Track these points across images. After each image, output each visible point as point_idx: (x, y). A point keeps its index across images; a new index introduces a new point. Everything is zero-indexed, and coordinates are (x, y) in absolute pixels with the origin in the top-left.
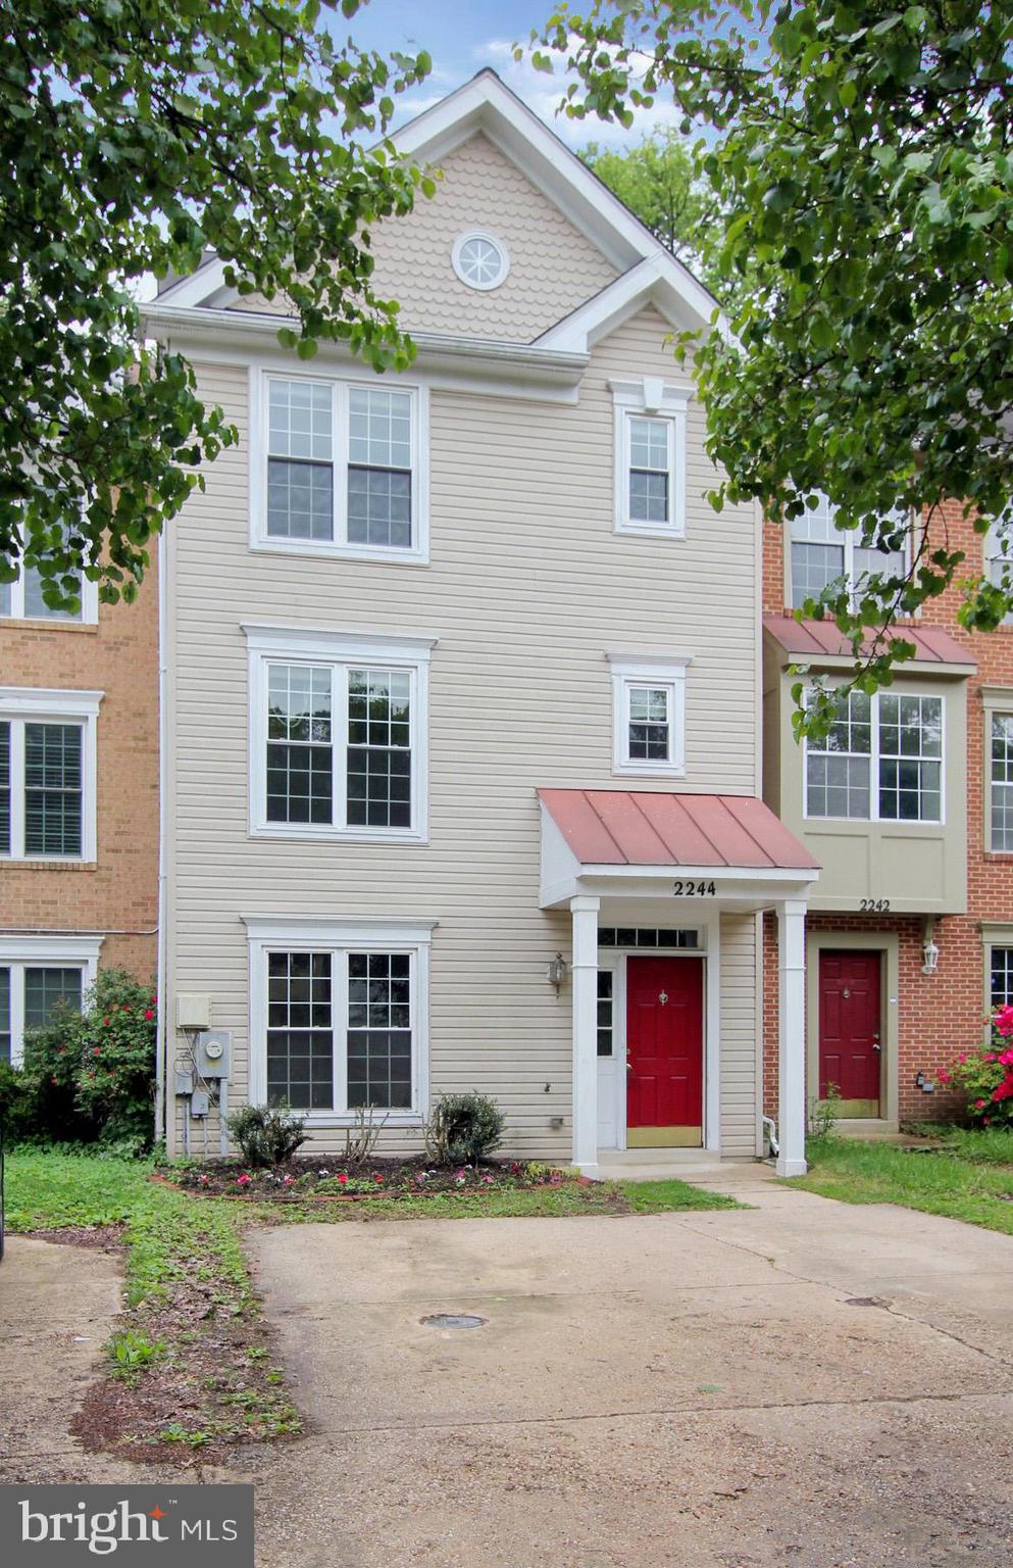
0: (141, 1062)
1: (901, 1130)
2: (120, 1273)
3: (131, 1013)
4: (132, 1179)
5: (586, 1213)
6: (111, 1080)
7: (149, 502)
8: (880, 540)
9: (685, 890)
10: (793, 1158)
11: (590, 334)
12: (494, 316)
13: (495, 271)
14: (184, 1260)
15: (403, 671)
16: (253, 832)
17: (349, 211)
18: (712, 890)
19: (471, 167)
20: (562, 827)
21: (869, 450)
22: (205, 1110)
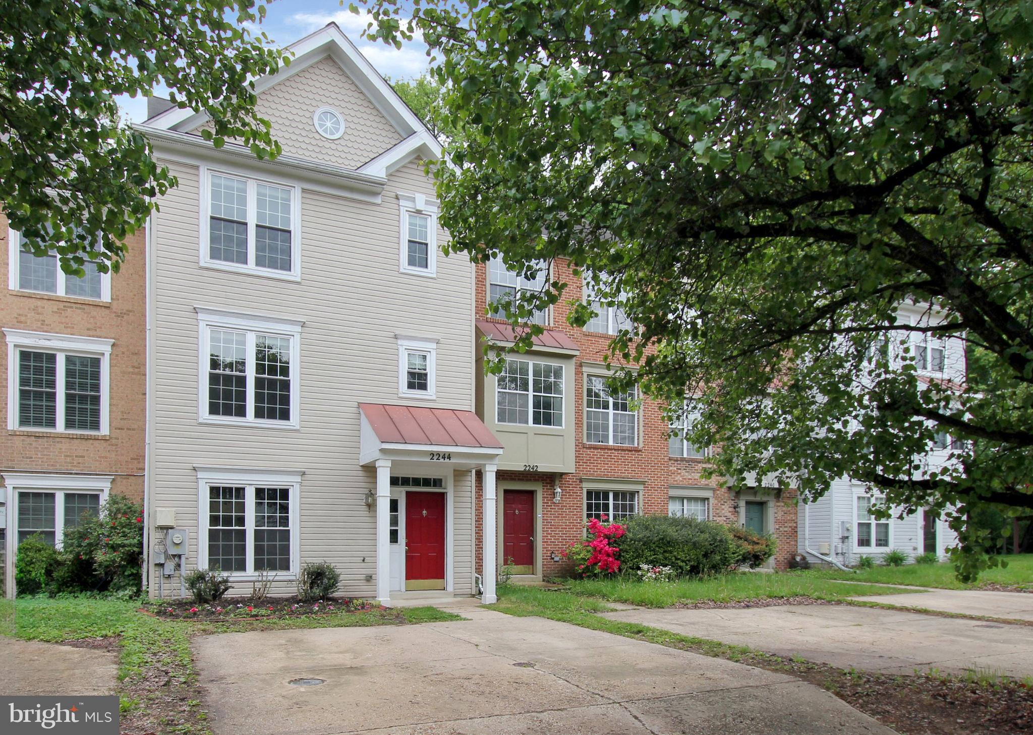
0: (134, 546)
1: (544, 580)
2: (115, 663)
3: (128, 519)
4: (127, 611)
5: (383, 624)
6: (117, 556)
7: (126, 218)
8: (526, 274)
9: (435, 457)
10: (490, 595)
11: (387, 168)
12: (337, 154)
13: (337, 130)
14: (155, 654)
15: (286, 338)
16: (201, 420)
17: (242, 69)
18: (449, 458)
19: (324, 73)
20: (372, 423)
21: (519, 227)
22: (172, 573)
